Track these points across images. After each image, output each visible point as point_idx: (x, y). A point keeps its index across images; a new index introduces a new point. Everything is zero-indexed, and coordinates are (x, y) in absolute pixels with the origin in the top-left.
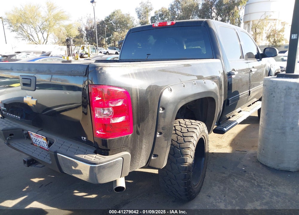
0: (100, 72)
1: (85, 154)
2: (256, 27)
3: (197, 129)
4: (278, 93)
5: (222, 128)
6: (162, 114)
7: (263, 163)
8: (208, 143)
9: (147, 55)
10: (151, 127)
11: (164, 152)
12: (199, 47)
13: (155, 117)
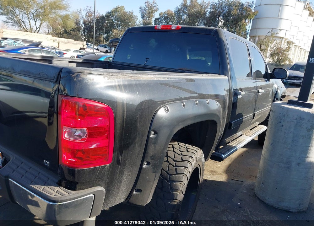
0: (75, 80)
1: (44, 185)
2: (261, 43)
3: (192, 158)
4: (288, 122)
5: (220, 154)
6: (153, 139)
7: (261, 198)
8: (203, 172)
9: (146, 59)
10: (137, 154)
11: (150, 187)
12: (204, 58)
13: (143, 143)
